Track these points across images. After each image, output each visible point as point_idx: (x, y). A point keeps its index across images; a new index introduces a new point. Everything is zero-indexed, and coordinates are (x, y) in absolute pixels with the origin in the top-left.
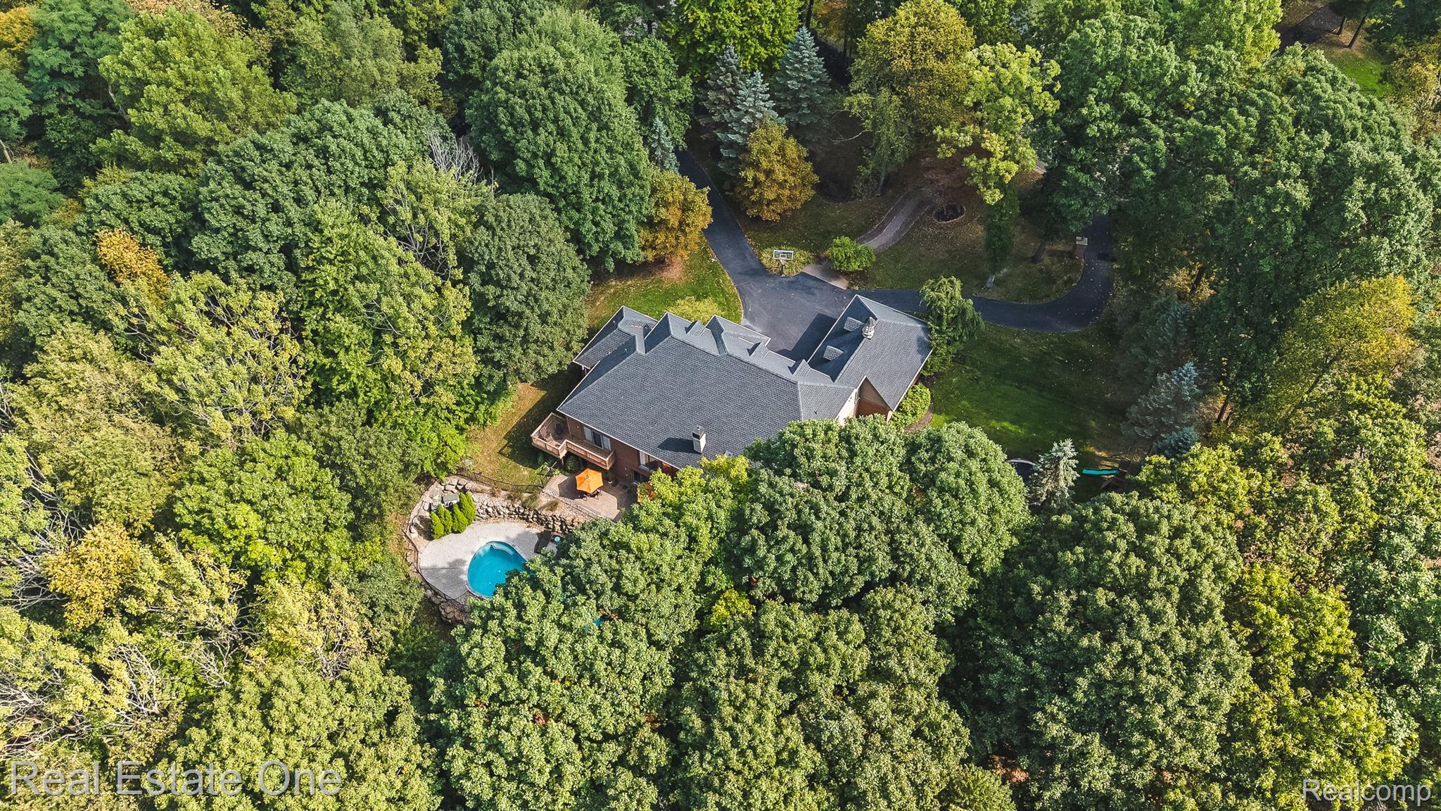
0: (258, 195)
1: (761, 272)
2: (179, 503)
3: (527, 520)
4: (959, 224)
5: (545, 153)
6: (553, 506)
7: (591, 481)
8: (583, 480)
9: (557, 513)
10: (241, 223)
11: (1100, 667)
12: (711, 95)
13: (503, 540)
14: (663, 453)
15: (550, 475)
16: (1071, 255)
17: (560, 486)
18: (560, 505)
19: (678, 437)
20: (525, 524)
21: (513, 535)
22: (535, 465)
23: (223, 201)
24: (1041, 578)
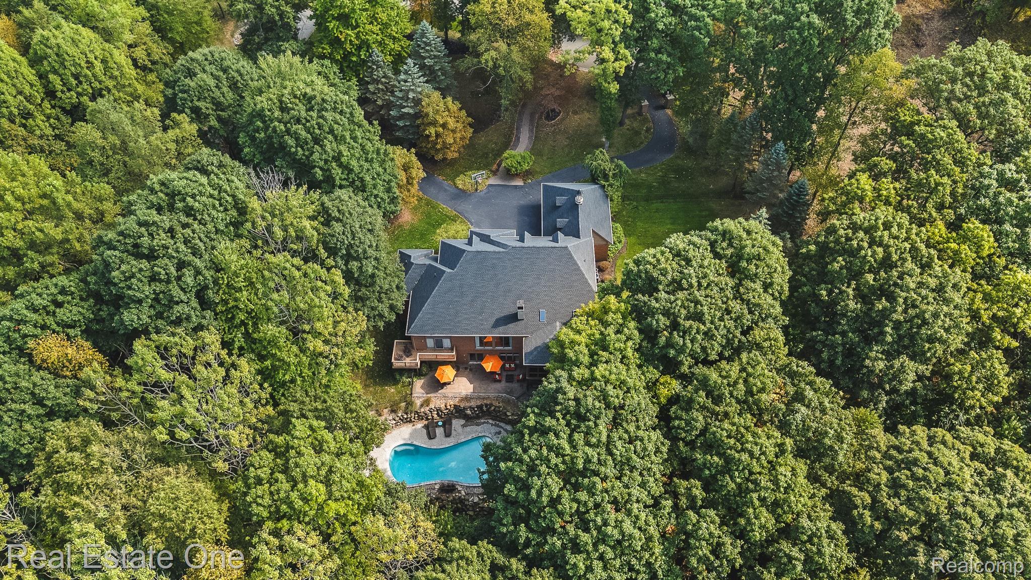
0: (167, 261)
1: (462, 194)
2: (254, 505)
3: (410, 421)
4: (563, 119)
5: (333, 158)
6: (427, 402)
7: (447, 373)
8: (442, 375)
9: (432, 406)
10: (158, 287)
11: (895, 316)
12: (371, 88)
13: (402, 442)
14: (497, 330)
15: (411, 384)
16: (640, 113)
17: (422, 387)
18: (433, 399)
19: (502, 315)
20: (410, 425)
21: (407, 436)
22: (396, 382)
23: (138, 275)
24: (823, 286)
